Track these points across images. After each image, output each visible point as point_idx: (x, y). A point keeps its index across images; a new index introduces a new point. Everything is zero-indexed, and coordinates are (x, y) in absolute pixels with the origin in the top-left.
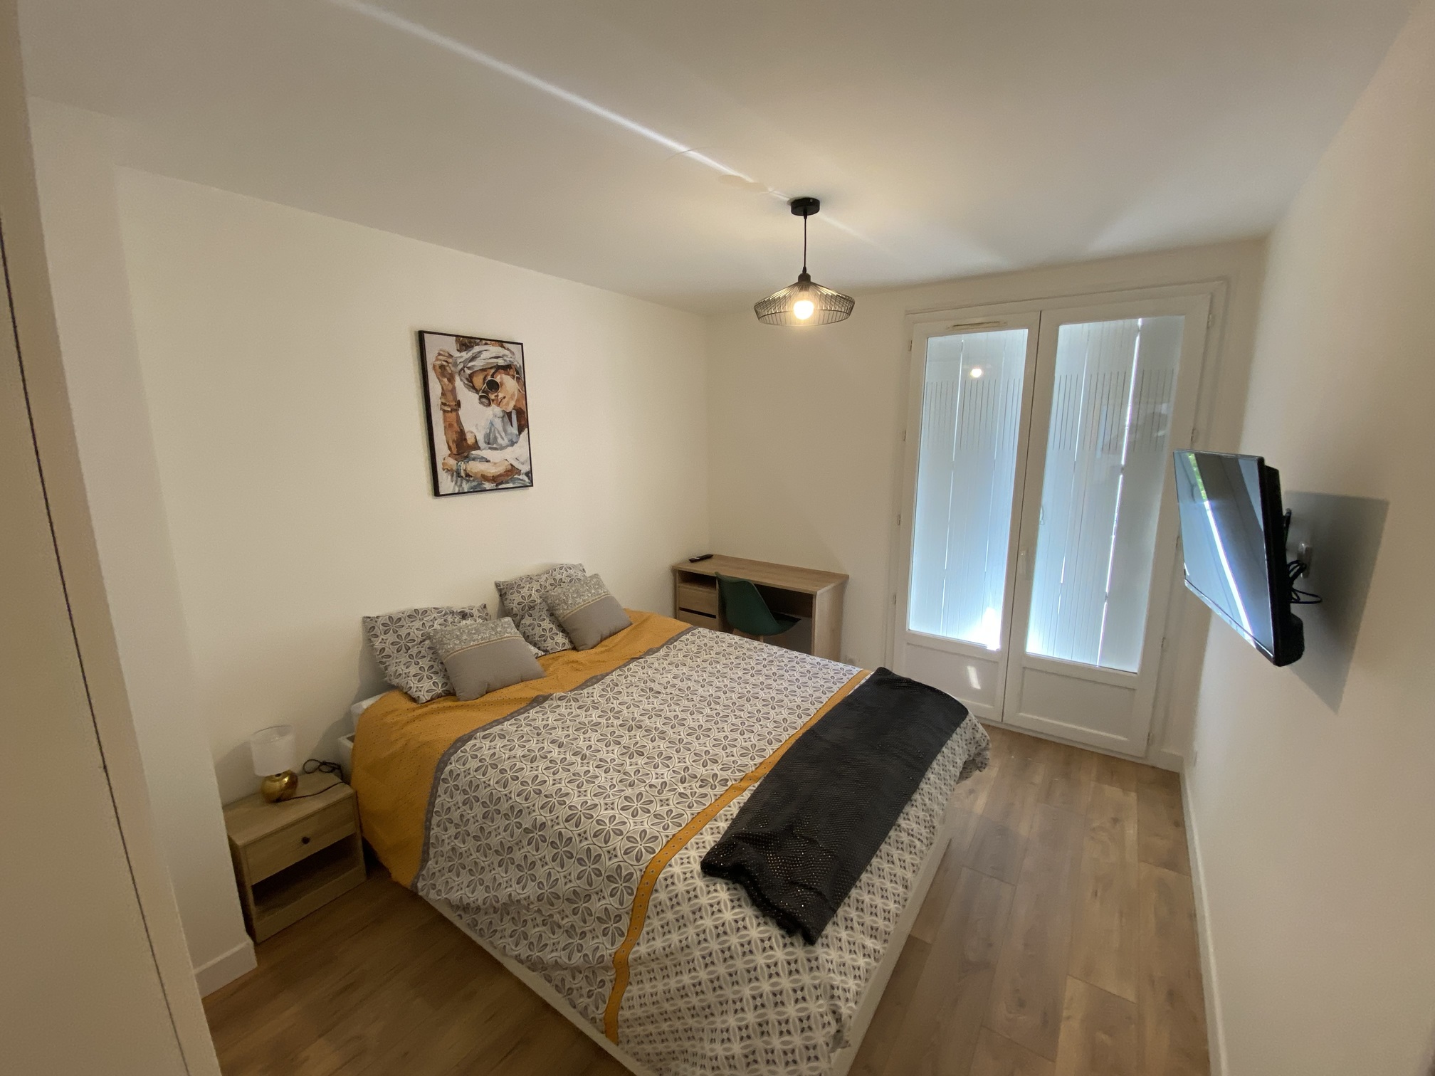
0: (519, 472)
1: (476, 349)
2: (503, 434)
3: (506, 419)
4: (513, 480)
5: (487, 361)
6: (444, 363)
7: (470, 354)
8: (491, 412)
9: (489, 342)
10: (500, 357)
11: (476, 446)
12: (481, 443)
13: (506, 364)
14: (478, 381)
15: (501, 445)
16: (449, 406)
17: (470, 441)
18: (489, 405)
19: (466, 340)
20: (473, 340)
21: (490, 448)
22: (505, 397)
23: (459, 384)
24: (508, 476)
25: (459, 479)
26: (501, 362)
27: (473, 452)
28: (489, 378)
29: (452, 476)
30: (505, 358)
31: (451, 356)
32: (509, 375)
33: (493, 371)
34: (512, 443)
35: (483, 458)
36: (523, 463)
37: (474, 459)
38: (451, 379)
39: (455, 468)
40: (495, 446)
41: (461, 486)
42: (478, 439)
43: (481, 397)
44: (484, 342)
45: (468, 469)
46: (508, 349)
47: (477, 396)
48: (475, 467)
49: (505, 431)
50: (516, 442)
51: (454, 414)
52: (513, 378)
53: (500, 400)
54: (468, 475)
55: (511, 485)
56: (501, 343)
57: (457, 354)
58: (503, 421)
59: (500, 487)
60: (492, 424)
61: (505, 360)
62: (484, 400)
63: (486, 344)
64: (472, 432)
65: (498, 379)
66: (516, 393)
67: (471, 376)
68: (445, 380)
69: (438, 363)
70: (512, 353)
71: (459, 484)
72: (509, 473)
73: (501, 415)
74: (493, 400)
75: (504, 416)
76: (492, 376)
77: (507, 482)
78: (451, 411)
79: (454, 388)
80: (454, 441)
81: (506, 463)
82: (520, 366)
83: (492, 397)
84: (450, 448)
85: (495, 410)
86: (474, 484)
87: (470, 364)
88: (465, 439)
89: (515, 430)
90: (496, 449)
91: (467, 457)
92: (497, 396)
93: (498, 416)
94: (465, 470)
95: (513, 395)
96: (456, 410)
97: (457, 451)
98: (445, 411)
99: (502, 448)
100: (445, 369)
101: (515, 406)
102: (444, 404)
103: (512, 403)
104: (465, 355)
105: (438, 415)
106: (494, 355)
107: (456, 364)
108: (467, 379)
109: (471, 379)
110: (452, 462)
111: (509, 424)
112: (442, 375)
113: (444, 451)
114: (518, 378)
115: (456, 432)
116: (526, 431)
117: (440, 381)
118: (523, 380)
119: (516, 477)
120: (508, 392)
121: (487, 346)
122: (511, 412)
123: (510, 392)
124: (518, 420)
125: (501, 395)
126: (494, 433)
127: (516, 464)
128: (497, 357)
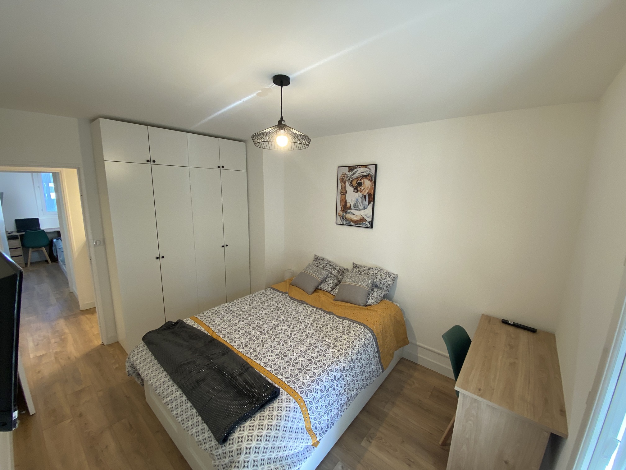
0: (366, 221)
1: (356, 170)
2: (361, 204)
3: (364, 198)
4: (363, 224)
5: (359, 174)
6: (343, 177)
7: (353, 172)
8: (358, 195)
9: (360, 166)
10: (364, 172)
11: (350, 208)
12: (352, 207)
13: (367, 174)
14: (354, 183)
16: (343, 193)
17: (348, 206)
18: (357, 192)
19: (352, 167)
20: (354, 167)
21: (355, 209)
22: (364, 189)
23: (347, 184)
24: (361, 222)
25: (343, 219)
26: (365, 174)
27: (349, 210)
28: (359, 181)
29: (341, 218)
30: (367, 172)
31: (346, 174)
32: (367, 179)
33: (361, 178)
34: (365, 208)
35: (352, 213)
36: (368, 217)
37: (349, 213)
38: (345, 183)
39: (342, 215)
40: (357, 209)
41: (343, 222)
42: (351, 205)
43: (354, 189)
44: (359, 167)
45: (346, 216)
46: (369, 168)
47: (353, 189)
48: (349, 216)
50: (367, 208)
51: (344, 195)
52: (369, 181)
53: (362, 190)
54: (346, 219)
55: (361, 226)
56: (366, 166)
57: (348, 173)
58: (362, 199)
59: (357, 225)
60: (357, 200)
62: (355, 190)
64: (349, 203)
65: (362, 181)
67: (352, 181)
68: (343, 183)
69: (342, 177)
71: (342, 221)
72: (361, 221)
73: (362, 196)
74: (359, 190)
77: (360, 224)
78: (343, 195)
79: (345, 186)
80: (343, 205)
81: (361, 216)
82: (373, 175)
83: (359, 189)
84: (341, 208)
85: (360, 194)
86: (348, 222)
87: (353, 176)
88: (347, 205)
89: (367, 203)
91: (346, 212)
93: (360, 197)
94: (345, 217)
95: (368, 187)
96: (345, 194)
97: (343, 209)
98: (341, 195)
99: (360, 210)
100: (343, 179)
101: (368, 192)
102: (341, 192)
103: (367, 191)
104: (351, 173)
105: (339, 196)
106: (362, 171)
107: (347, 177)
108: (350, 182)
109: (351, 182)
110: (341, 213)
111: (364, 200)
112: (342, 182)
113: (339, 209)
114: (371, 180)
115: (344, 202)
116: (372, 203)
117: (341, 184)
118: (374, 181)
119: (364, 222)
120: (366, 186)
121: (360, 168)
122: (366, 195)
123: (367, 187)
124: (369, 198)
125: (362, 188)
126: (358, 204)
127: (365, 217)
128: (363, 172)
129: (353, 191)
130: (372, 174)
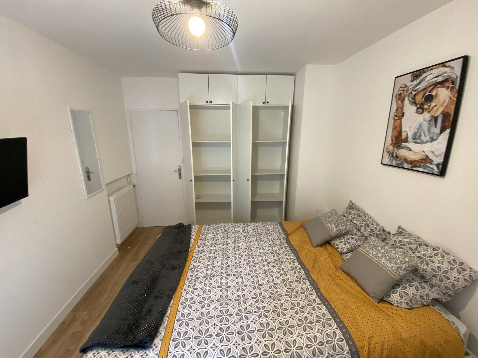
0: (431, 162)
1: (424, 75)
2: (427, 133)
3: (433, 122)
4: (424, 167)
5: (429, 82)
6: (402, 92)
7: (418, 81)
8: (422, 118)
9: (433, 67)
10: (440, 75)
11: (406, 140)
12: (410, 139)
13: (444, 78)
14: (419, 99)
15: (423, 141)
16: (398, 116)
18: (422, 113)
19: (418, 73)
20: (422, 71)
21: (415, 142)
22: (436, 106)
23: (407, 102)
24: (422, 163)
25: (392, 158)
26: (440, 79)
27: (404, 144)
28: (427, 94)
29: (389, 155)
30: (445, 75)
31: (406, 86)
32: (444, 87)
33: (432, 87)
34: (432, 140)
35: (408, 148)
36: (436, 156)
37: (403, 148)
38: (403, 101)
39: (391, 151)
40: (418, 141)
41: (392, 162)
42: (408, 135)
43: (418, 108)
44: (430, 69)
45: (398, 153)
46: (449, 67)
47: (416, 108)
48: (402, 153)
49: (429, 130)
50: (436, 140)
52: (447, 89)
53: (431, 109)
54: (397, 157)
55: (422, 170)
56: (443, 64)
57: (409, 84)
58: (429, 124)
59: (414, 169)
60: (420, 126)
61: (444, 76)
62: (420, 110)
63: (432, 69)
64: (406, 131)
65: (434, 93)
66: (447, 101)
67: (415, 95)
68: (400, 102)
69: (399, 92)
70: (452, 68)
71: (391, 160)
72: (423, 161)
73: (429, 119)
74: (426, 109)
75: (431, 120)
76: (430, 92)
77: (419, 167)
78: (398, 120)
79: (403, 105)
80: (395, 136)
81: (423, 154)
82: (457, 77)
83: (426, 107)
84: (392, 140)
85: (427, 116)
86: (399, 162)
87: (417, 87)
88: (401, 136)
89: (438, 131)
90: (418, 143)
91: (399, 146)
92: (430, 105)
93: (426, 120)
94: (396, 153)
95: (444, 102)
96: (400, 119)
97: (395, 142)
98: (395, 120)
99: (423, 143)
100: (402, 95)
101: (443, 111)
102: (396, 116)
103: (441, 109)
104: (415, 83)
105: (392, 121)
106: (436, 75)
107: (408, 90)
108: (412, 98)
109: (414, 98)
110: (391, 148)
111: (434, 126)
112: (399, 99)
113: (389, 141)
114: (453, 88)
115: (398, 131)
116: (448, 131)
117: (397, 102)
118: (457, 88)
119: (428, 165)
120: (440, 101)
121: (431, 71)
122: (438, 116)
123: (442, 100)
124: (443, 122)
125: (433, 104)
126: (420, 132)
127: (431, 156)
128: (437, 77)
129: (415, 111)
130: (455, 77)
